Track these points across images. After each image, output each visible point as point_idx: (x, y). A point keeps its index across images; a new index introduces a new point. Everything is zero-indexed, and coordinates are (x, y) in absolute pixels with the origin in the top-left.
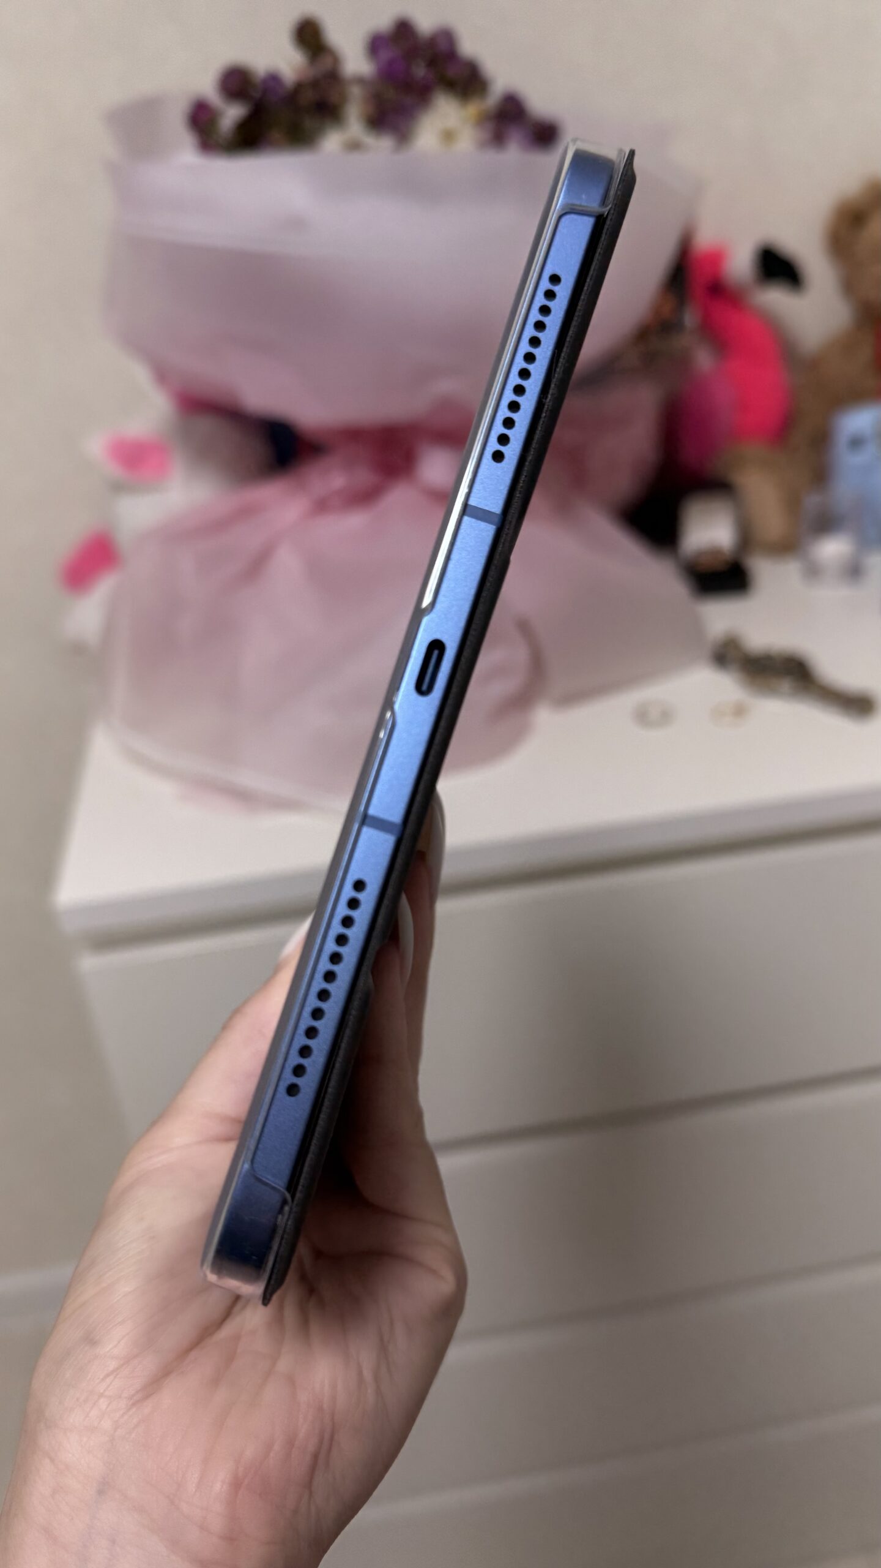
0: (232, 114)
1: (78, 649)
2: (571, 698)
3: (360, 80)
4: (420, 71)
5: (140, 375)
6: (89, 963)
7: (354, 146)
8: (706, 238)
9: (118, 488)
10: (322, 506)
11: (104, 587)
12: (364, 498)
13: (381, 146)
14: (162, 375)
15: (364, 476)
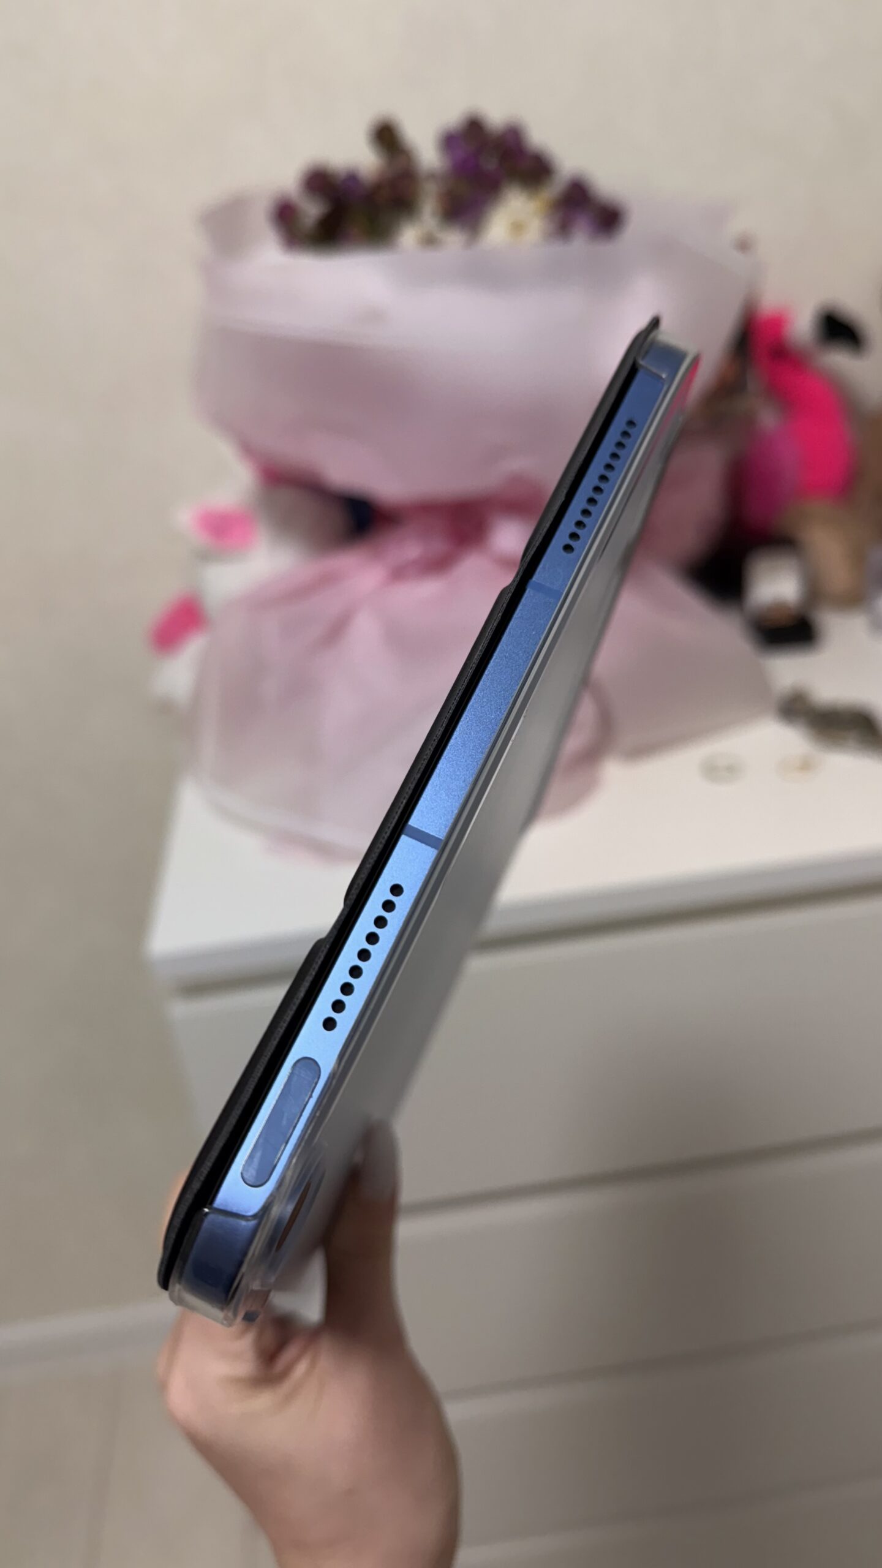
0: (312, 211)
1: (165, 708)
2: (640, 752)
3: (432, 176)
4: (490, 164)
5: (226, 451)
6: (181, 1010)
7: (429, 241)
8: (770, 301)
9: (205, 557)
10: (399, 574)
11: (193, 648)
12: (438, 565)
13: (453, 240)
14: (248, 450)
15: (438, 546)
